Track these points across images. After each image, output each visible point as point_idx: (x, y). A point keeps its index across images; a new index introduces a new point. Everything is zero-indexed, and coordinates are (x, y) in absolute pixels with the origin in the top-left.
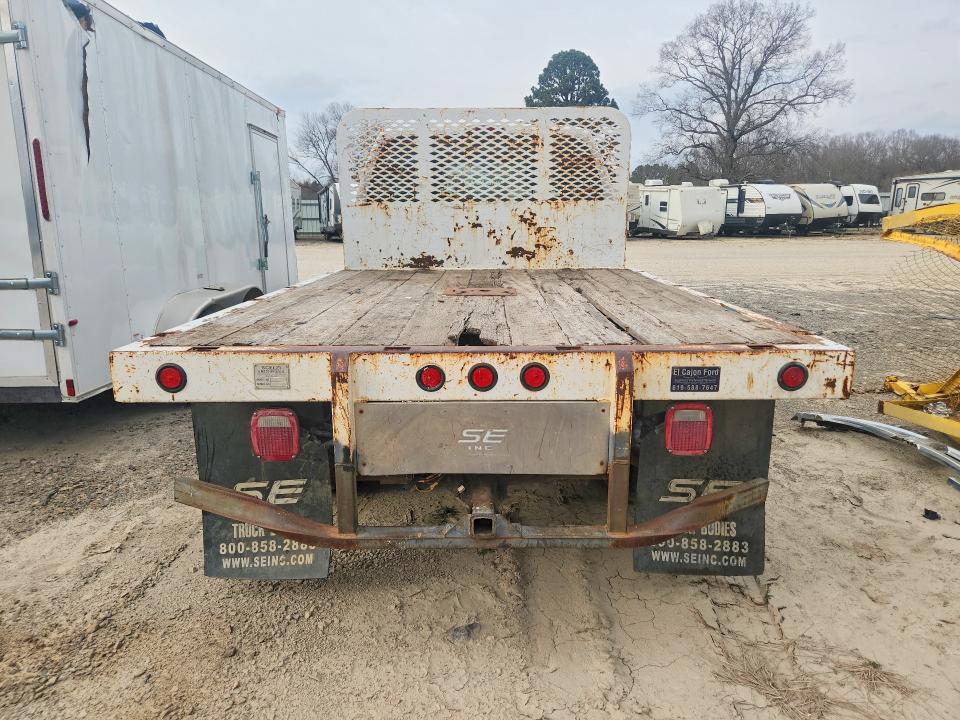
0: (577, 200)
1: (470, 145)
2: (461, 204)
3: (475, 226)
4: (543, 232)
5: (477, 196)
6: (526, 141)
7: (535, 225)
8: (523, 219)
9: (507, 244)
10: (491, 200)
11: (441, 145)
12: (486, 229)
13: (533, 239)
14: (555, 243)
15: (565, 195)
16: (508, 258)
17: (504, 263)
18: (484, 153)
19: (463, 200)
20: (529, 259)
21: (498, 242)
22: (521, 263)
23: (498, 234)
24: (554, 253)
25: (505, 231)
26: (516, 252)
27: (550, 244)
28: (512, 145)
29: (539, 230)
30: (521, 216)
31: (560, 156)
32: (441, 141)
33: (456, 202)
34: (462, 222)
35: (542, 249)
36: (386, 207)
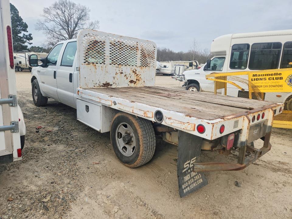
0: (146, 67)
1: (121, 47)
2: (118, 66)
3: (122, 73)
4: (138, 76)
5: (122, 64)
6: (135, 48)
7: (136, 73)
8: (134, 72)
9: (129, 79)
10: (126, 65)
11: (113, 46)
12: (124, 74)
13: (136, 77)
14: (141, 79)
15: (143, 65)
16: (129, 83)
17: (128, 85)
18: (124, 50)
19: (118, 65)
20: (134, 84)
21: (127, 78)
22: (132, 85)
23: (127, 76)
24: (140, 82)
25: (129, 75)
26: (131, 82)
27: (139, 79)
28: (131, 49)
29: (137, 75)
30: (133, 71)
31: (143, 54)
32: (113, 45)
33: (116, 65)
34: (118, 72)
35: (138, 81)
36: (95, 66)
